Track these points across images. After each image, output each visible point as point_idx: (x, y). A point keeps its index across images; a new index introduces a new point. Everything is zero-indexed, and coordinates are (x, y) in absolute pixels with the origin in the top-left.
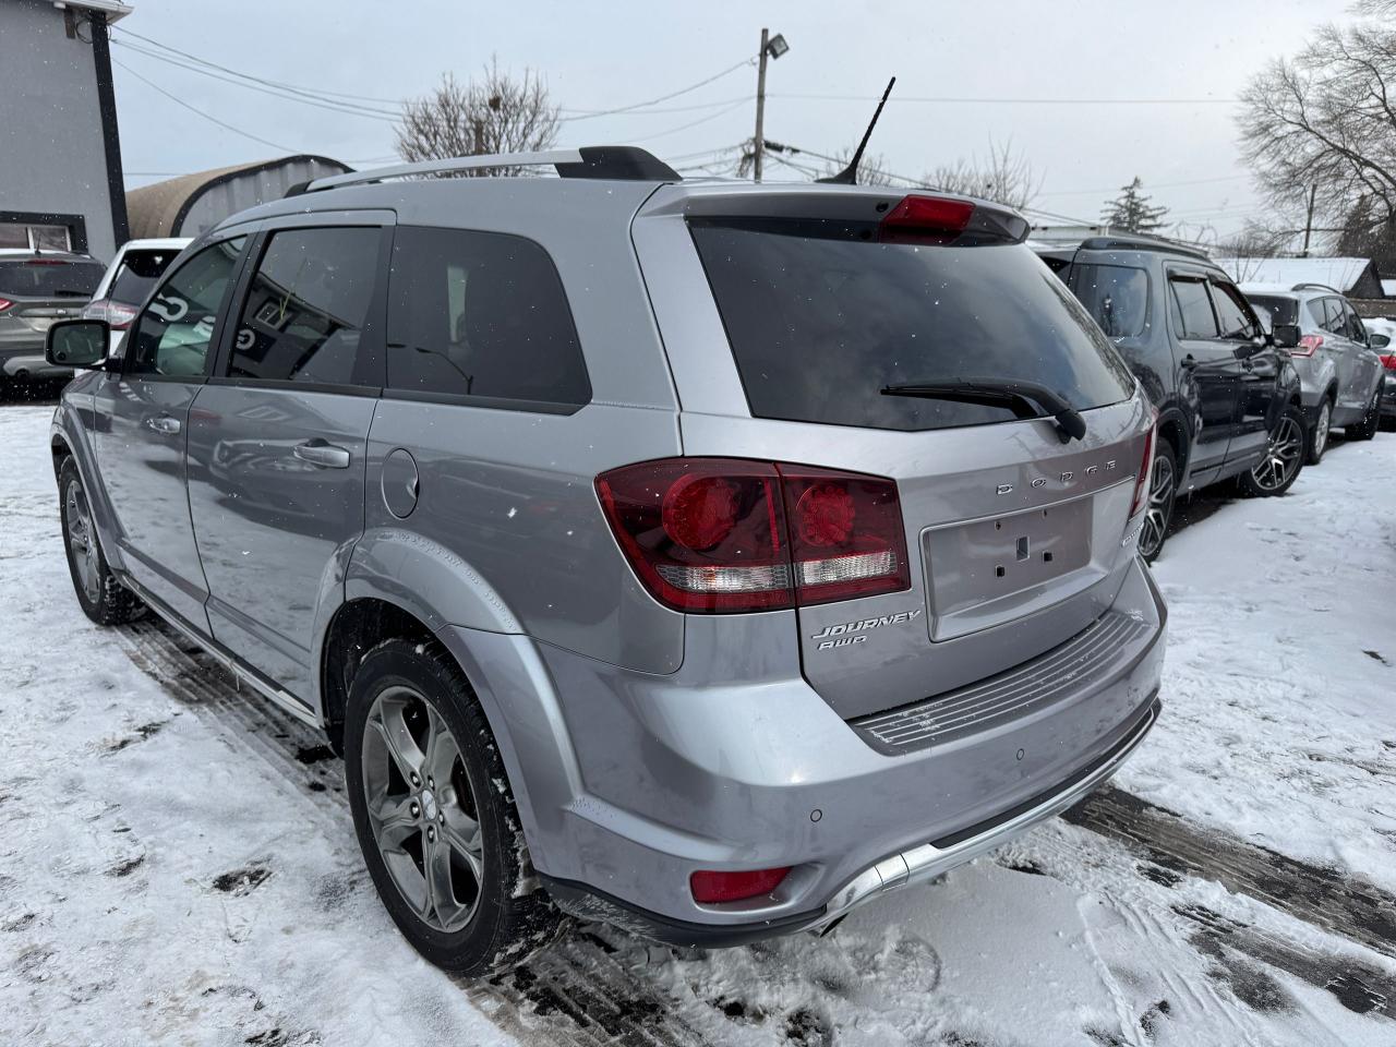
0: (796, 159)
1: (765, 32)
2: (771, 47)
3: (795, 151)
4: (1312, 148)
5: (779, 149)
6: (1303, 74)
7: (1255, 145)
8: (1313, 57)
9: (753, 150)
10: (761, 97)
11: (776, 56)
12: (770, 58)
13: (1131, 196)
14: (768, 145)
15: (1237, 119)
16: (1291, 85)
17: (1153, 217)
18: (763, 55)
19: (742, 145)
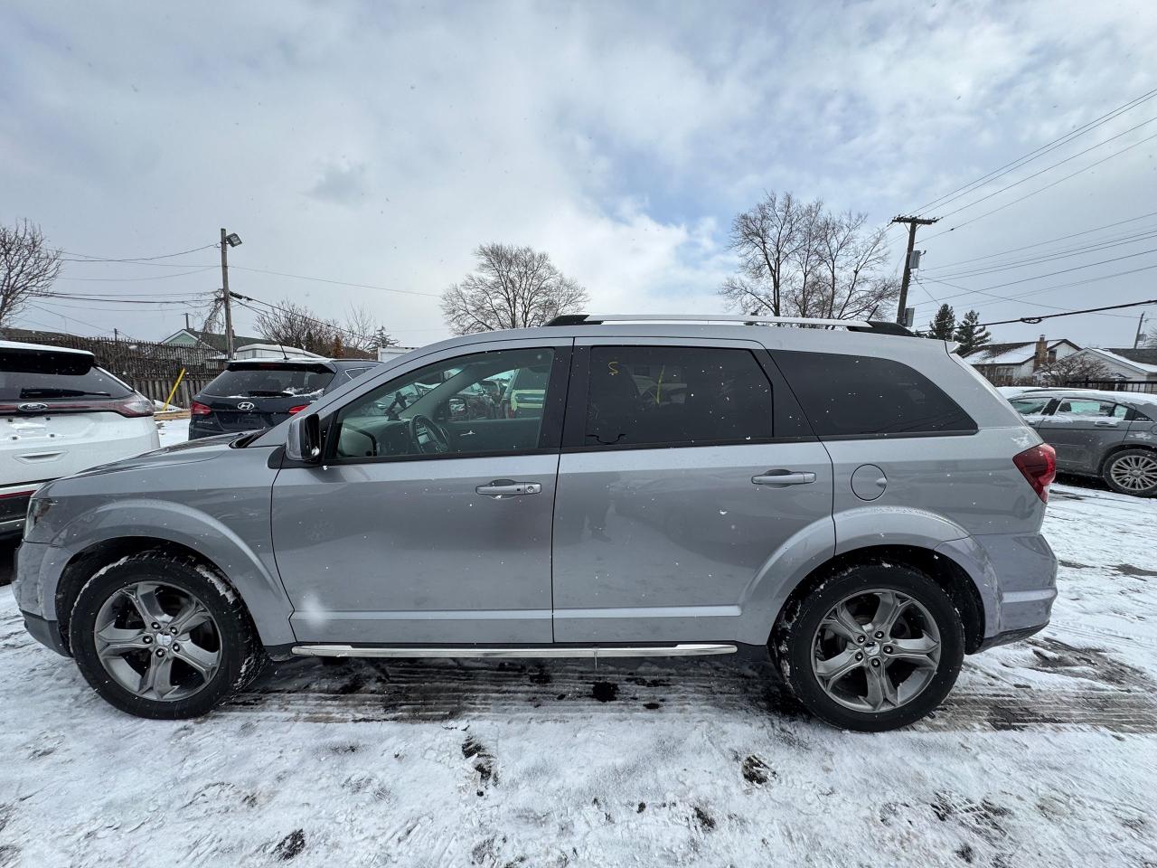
0: (249, 304)
1: (223, 230)
2: (229, 240)
3: (249, 299)
4: (472, 321)
5: (240, 297)
6: (464, 291)
7: (451, 317)
8: (466, 285)
9: (222, 296)
10: (225, 267)
11: (233, 245)
12: (229, 246)
13: (382, 334)
14: (232, 294)
15: (441, 306)
16: (460, 295)
17: (393, 344)
18: (223, 243)
19: (215, 293)
